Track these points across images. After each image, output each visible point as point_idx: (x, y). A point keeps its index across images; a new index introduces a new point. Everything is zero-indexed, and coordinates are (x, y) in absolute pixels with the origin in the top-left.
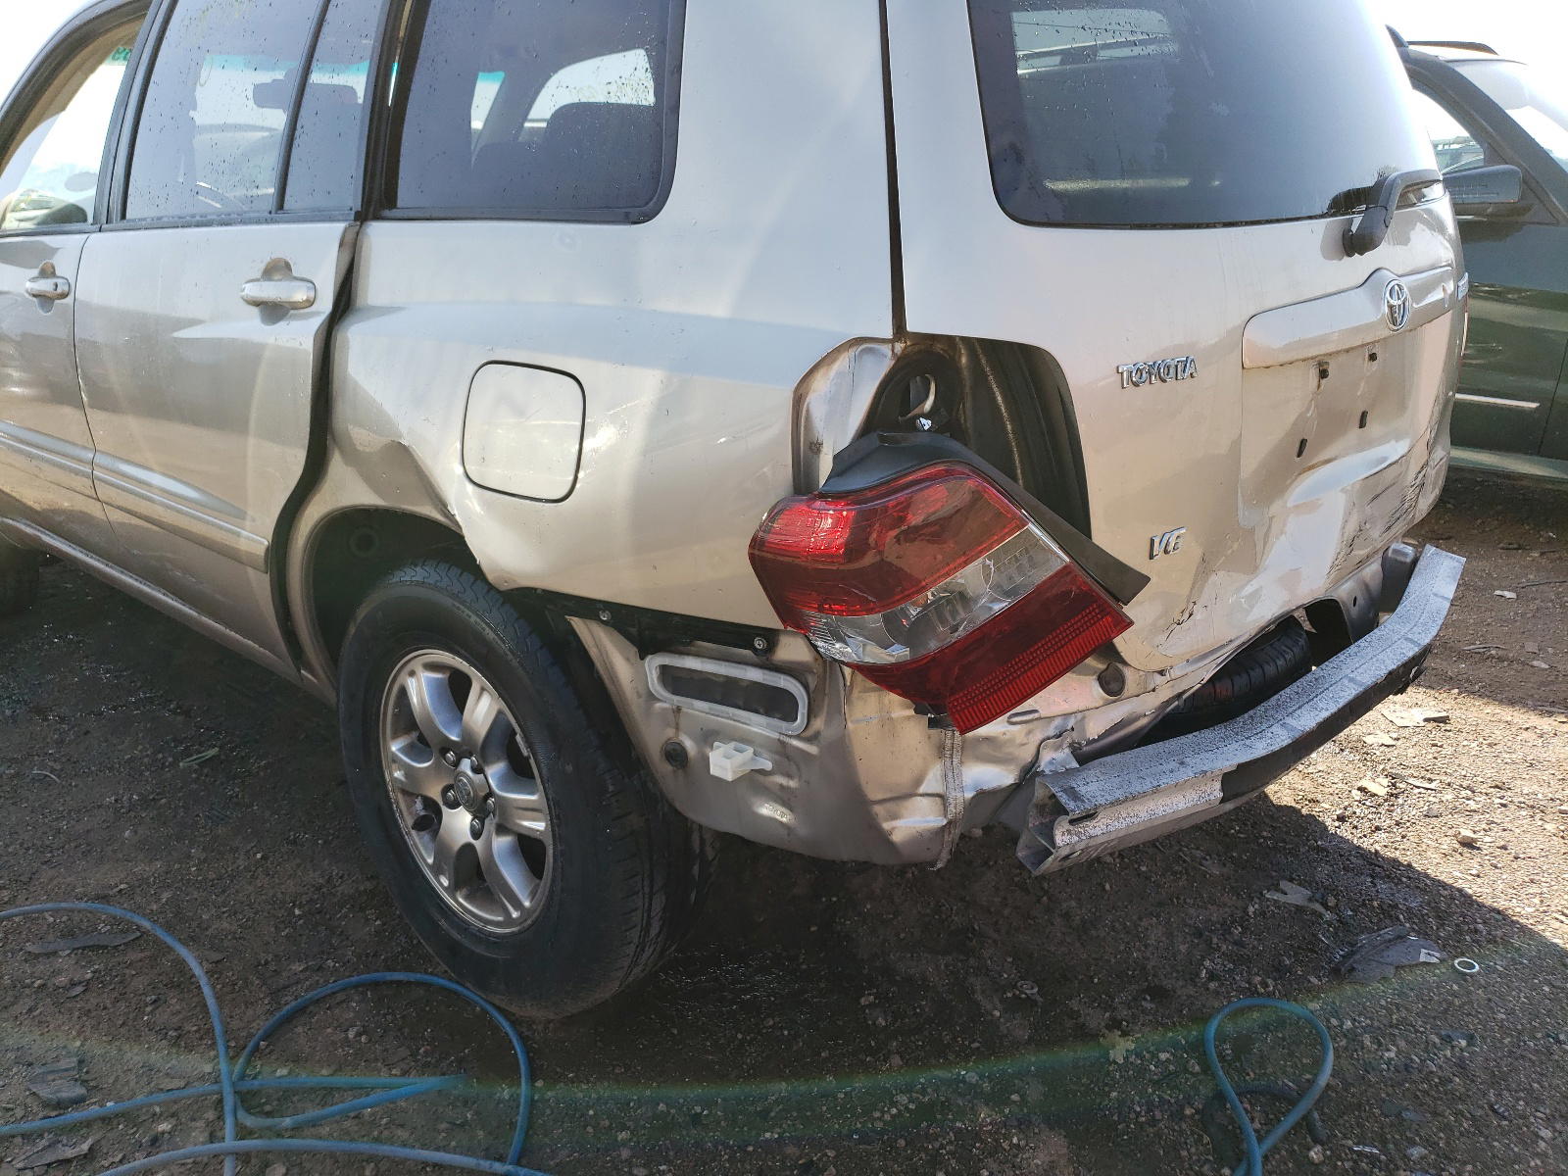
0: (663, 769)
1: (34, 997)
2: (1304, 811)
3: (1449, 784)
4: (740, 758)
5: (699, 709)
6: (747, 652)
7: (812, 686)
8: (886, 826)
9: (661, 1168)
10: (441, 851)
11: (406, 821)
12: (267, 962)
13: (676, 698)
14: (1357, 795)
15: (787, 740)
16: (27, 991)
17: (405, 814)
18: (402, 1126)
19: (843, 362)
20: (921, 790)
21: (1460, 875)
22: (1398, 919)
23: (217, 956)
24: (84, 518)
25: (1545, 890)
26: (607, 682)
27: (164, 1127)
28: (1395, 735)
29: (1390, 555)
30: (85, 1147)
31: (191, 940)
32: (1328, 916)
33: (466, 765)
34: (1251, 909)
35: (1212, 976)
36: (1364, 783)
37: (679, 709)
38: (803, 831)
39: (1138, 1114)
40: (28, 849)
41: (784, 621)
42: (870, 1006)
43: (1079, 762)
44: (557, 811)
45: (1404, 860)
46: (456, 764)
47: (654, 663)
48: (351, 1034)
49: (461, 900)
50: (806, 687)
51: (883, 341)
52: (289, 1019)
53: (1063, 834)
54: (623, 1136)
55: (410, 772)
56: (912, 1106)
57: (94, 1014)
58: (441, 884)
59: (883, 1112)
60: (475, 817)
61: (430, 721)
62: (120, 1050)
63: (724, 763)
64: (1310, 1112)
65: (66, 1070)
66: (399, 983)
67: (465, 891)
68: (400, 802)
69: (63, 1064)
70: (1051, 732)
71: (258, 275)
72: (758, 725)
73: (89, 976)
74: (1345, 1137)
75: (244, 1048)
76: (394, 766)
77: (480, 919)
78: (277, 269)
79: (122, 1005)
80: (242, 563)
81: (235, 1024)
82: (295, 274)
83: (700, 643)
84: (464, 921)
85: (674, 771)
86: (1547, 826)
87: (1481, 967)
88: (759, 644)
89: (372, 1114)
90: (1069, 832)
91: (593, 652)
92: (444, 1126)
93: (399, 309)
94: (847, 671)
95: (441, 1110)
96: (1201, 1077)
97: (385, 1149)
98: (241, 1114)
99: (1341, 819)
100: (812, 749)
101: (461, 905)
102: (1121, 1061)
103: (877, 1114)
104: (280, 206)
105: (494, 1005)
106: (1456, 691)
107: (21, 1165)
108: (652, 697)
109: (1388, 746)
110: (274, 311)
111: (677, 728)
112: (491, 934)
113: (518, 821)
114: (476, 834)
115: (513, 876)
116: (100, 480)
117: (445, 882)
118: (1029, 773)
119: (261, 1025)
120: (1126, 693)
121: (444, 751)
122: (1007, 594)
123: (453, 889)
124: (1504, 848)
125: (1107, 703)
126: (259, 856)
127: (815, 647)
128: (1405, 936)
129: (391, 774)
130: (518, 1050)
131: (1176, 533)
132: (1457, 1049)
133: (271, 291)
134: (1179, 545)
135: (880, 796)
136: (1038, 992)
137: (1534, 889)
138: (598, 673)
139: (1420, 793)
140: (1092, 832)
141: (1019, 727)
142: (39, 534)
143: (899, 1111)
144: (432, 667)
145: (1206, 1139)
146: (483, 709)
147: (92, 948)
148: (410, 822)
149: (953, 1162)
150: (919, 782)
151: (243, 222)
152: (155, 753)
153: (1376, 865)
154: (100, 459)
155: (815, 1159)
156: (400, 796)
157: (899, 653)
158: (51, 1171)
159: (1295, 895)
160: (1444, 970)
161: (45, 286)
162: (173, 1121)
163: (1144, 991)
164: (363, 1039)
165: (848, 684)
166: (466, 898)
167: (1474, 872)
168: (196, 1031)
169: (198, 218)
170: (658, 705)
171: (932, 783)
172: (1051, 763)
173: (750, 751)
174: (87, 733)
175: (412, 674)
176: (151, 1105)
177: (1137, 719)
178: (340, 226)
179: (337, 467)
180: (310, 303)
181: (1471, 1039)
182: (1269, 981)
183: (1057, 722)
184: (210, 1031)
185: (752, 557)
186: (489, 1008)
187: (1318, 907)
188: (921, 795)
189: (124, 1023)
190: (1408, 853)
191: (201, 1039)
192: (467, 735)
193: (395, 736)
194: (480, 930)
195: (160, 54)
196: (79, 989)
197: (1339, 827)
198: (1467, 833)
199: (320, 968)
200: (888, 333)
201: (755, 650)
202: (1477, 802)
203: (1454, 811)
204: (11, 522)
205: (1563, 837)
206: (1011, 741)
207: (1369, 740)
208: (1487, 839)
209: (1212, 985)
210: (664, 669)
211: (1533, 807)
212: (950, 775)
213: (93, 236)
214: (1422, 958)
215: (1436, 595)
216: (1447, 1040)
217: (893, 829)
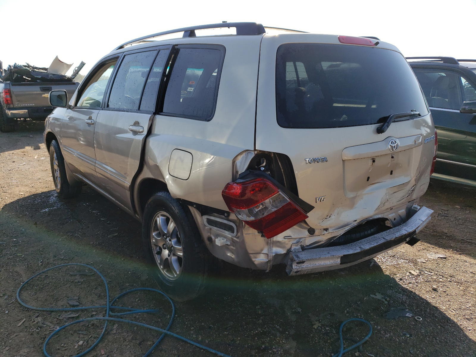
0: (207, 242)
1: (71, 284)
2: (391, 277)
3: (436, 274)
4: (222, 241)
5: (215, 229)
6: (223, 216)
7: (237, 225)
8: (253, 260)
9: (199, 336)
10: (161, 259)
11: (155, 252)
12: (121, 283)
13: (210, 226)
14: (408, 274)
15: (233, 238)
16: (69, 282)
17: (155, 250)
18: (144, 320)
19: (244, 155)
20: (263, 252)
21: (428, 297)
22: (405, 305)
23: (110, 280)
24: (92, 175)
25: (451, 303)
26: (196, 221)
27: (94, 313)
28: (426, 260)
29: (412, 208)
30: (77, 315)
31: (105, 276)
32: (386, 303)
33: (168, 239)
34: (365, 298)
35: (348, 312)
36: (411, 271)
37: (211, 229)
38: (236, 260)
39: (316, 340)
40: (73, 252)
41: (230, 210)
42: (258, 309)
43: (302, 250)
44: (184, 251)
45: (414, 291)
46: (166, 239)
47: (205, 217)
48: (137, 300)
49: (165, 272)
50: (236, 226)
51: (252, 151)
52: (124, 295)
53: (295, 266)
54: (192, 328)
55: (156, 240)
56: (261, 331)
57: (82, 289)
58: (161, 268)
59: (254, 332)
60: (169, 252)
61: (161, 228)
62: (87, 297)
63: (219, 242)
64: (360, 345)
65: (76, 299)
66: (149, 291)
67: (166, 270)
68: (154, 247)
69: (75, 298)
70: (295, 242)
71: (133, 124)
72: (227, 234)
73: (82, 281)
74: (367, 352)
75: (113, 300)
76: (153, 239)
77: (169, 276)
78: (137, 124)
79: (89, 288)
80: (125, 189)
81: (112, 295)
82: (140, 125)
83: (214, 214)
84: (165, 276)
85: (210, 243)
86: (460, 288)
87: (423, 319)
88: (226, 215)
89: (138, 317)
90: (296, 266)
91: (193, 214)
92: (153, 322)
93: (159, 135)
94: (244, 223)
95: (153, 318)
96: (336, 334)
97: (139, 324)
98: (110, 313)
99: (401, 279)
100: (238, 240)
101: (164, 272)
102: (316, 328)
103: (252, 332)
104: (139, 109)
105: (169, 297)
106: (452, 250)
107: (63, 317)
108: (205, 226)
109: (423, 263)
110: (135, 133)
111: (211, 234)
112: (170, 280)
113: (177, 253)
114: (169, 256)
115: (176, 266)
116: (96, 167)
117: (162, 267)
118: (289, 251)
119: (118, 296)
120: (315, 234)
121: (164, 236)
122: (276, 207)
123: (163, 269)
124: (445, 292)
125: (310, 237)
126: (123, 259)
127: (237, 216)
128: (404, 309)
129: (152, 240)
130: (173, 309)
131: (323, 197)
132: (406, 337)
133: (135, 128)
134: (324, 200)
135: (252, 252)
136: (301, 311)
137: (449, 303)
138: (194, 219)
139: (427, 276)
140: (303, 267)
141: (286, 240)
142: (82, 178)
143: (258, 332)
144: (162, 215)
145: (331, 347)
146: (172, 226)
147: (84, 275)
148: (156, 252)
149: (267, 344)
150: (262, 250)
151: (131, 112)
152: (103, 233)
153: (405, 292)
154: (97, 162)
155: (235, 339)
156: (154, 246)
157: (252, 218)
158: (70, 319)
159: (379, 296)
160: (412, 319)
161: (89, 121)
162: (96, 312)
163: (329, 314)
164: (139, 301)
165: (244, 225)
166: (166, 271)
167: (433, 297)
168: (103, 295)
169: (122, 109)
170: (206, 227)
171: (265, 251)
172: (294, 249)
173: (225, 240)
174: (88, 227)
175: (158, 217)
176: (92, 308)
177: (321, 242)
178: (150, 115)
179: (145, 168)
180: (142, 132)
181: (411, 336)
182: (362, 315)
183: (297, 240)
184: (106, 296)
185: (222, 195)
186: (168, 298)
187: (384, 300)
188: (263, 253)
189: (88, 292)
190: (416, 290)
191: (104, 297)
192: (168, 232)
193: (154, 231)
194: (168, 279)
195: (119, 70)
196: (80, 283)
197: (399, 282)
198: (435, 287)
199: (132, 285)
200: (253, 149)
201: (225, 216)
202: (443, 280)
203: (435, 281)
204: (77, 175)
205: (464, 291)
206: (285, 243)
207: (419, 260)
208: (441, 289)
209: (347, 315)
210: (208, 219)
211: (458, 282)
212: (270, 249)
213: (101, 111)
214: (407, 315)
215: (419, 219)
216: (405, 335)
217: (255, 260)
